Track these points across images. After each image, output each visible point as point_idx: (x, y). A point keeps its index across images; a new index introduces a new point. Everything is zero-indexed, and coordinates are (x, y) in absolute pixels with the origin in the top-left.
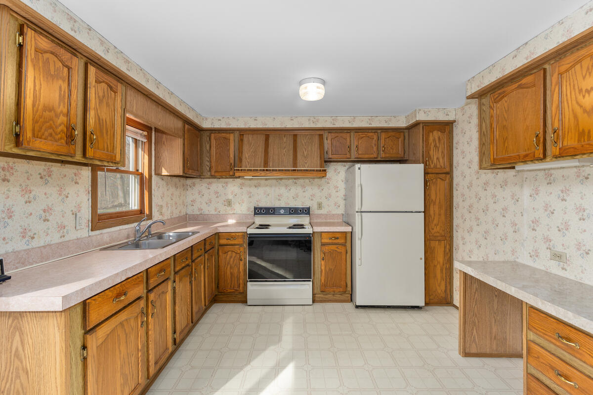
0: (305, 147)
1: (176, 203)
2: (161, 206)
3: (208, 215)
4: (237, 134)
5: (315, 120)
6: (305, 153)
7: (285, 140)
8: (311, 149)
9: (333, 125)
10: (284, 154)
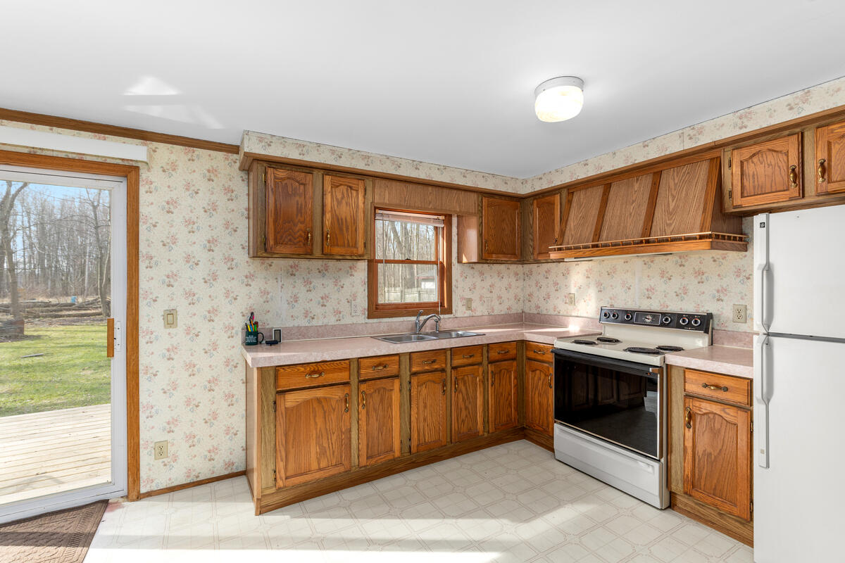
0: (674, 193)
1: (500, 297)
2: (470, 300)
3: (545, 315)
4: (565, 193)
5: (692, 133)
6: (672, 205)
7: (636, 186)
8: (687, 195)
9: (741, 128)
10: (631, 214)
